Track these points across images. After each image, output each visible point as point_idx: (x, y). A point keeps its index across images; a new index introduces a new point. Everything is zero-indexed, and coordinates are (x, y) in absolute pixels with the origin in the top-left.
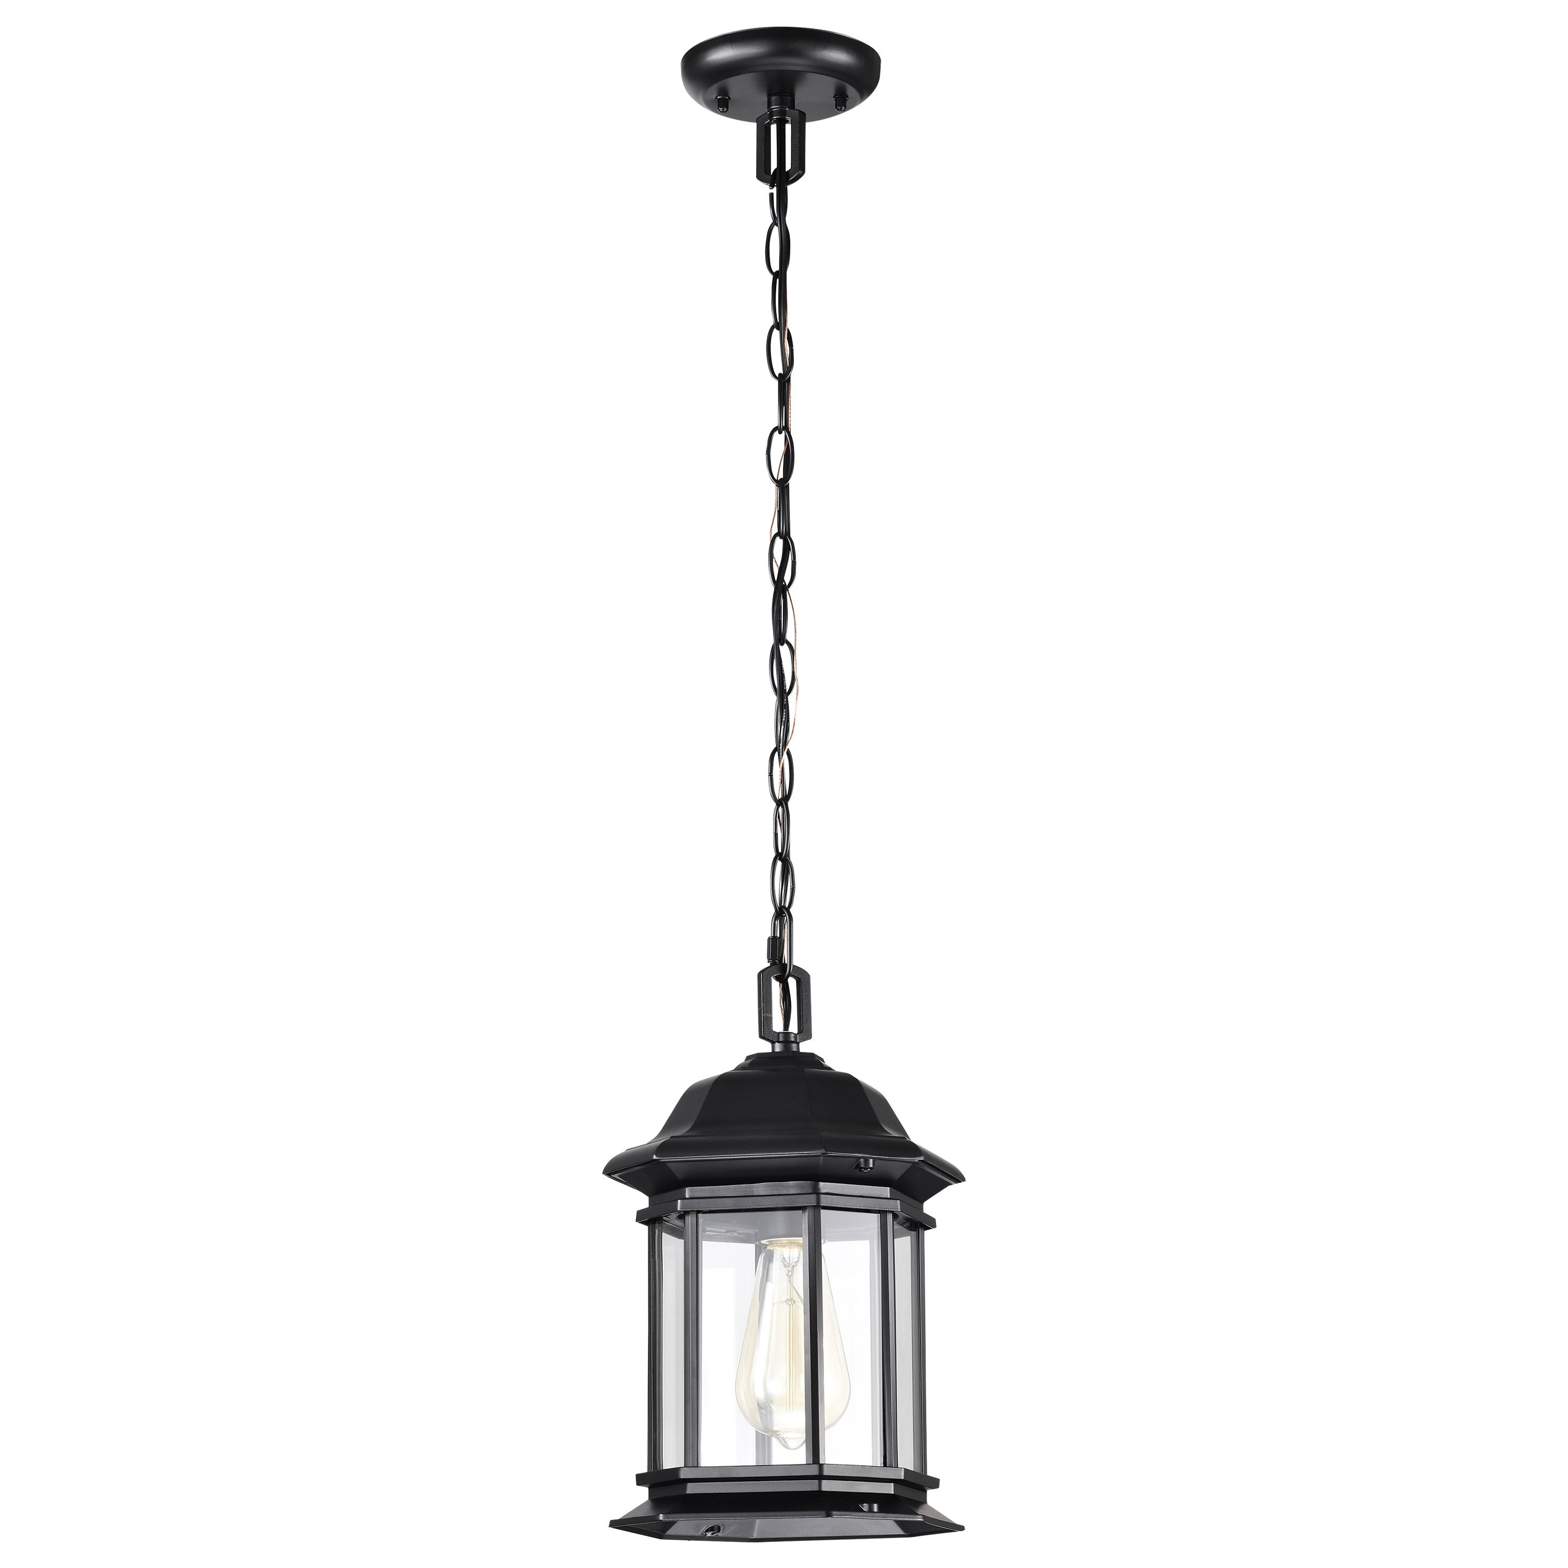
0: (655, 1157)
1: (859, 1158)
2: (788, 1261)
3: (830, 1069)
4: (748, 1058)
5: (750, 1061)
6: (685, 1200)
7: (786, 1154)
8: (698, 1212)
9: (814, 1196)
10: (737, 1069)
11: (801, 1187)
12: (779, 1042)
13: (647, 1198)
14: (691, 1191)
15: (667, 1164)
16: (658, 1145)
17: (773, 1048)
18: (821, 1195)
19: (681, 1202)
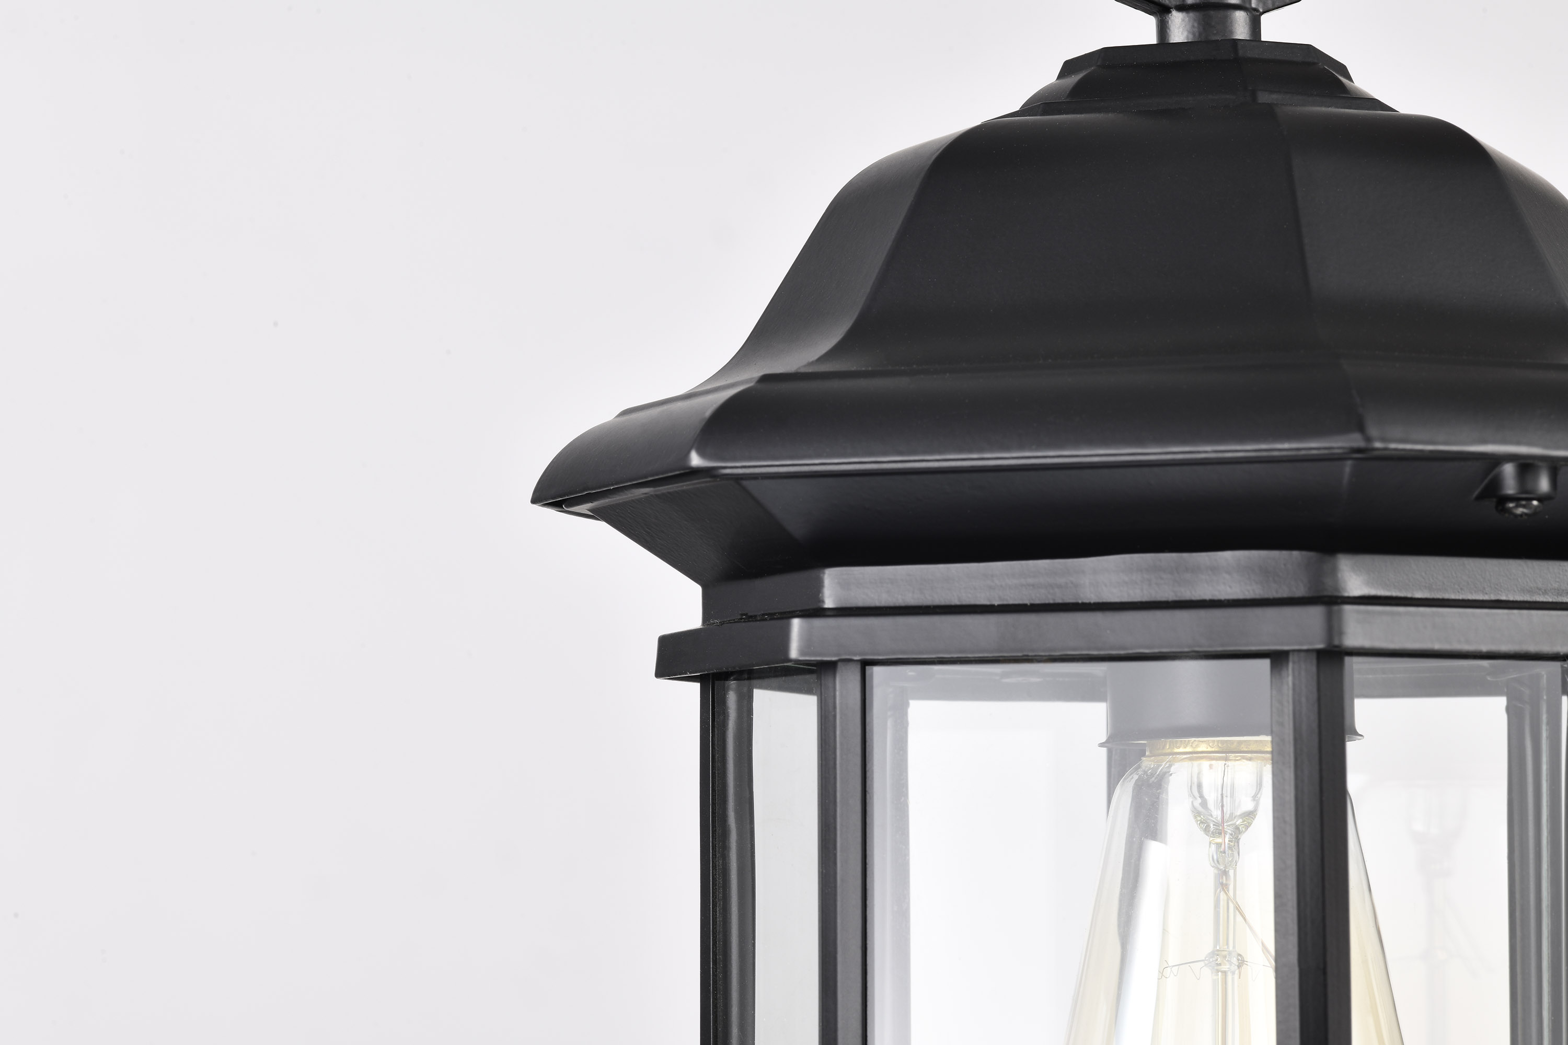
0: (696, 460)
1: (1496, 460)
2: (1217, 813)
3: (1375, 104)
4: (1069, 67)
5: (1073, 80)
6: (818, 622)
7: (1207, 450)
8: (866, 664)
9: (1315, 614)
10: (1030, 108)
11: (1266, 573)
12: (1182, 8)
13: (696, 590)
14: (844, 585)
15: (745, 483)
16: (708, 414)
17: (1163, 29)
18: (1348, 608)
19: (801, 628)
